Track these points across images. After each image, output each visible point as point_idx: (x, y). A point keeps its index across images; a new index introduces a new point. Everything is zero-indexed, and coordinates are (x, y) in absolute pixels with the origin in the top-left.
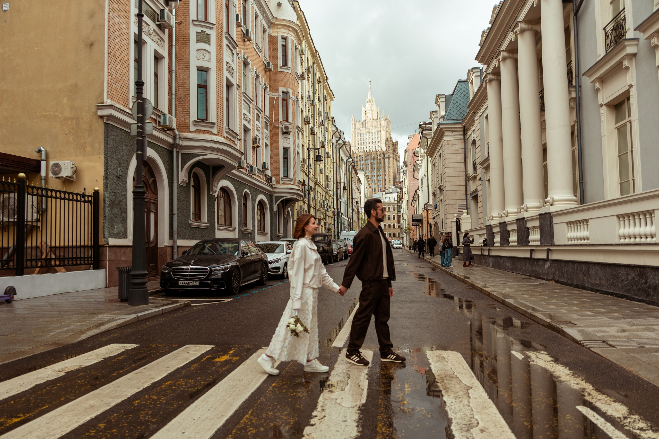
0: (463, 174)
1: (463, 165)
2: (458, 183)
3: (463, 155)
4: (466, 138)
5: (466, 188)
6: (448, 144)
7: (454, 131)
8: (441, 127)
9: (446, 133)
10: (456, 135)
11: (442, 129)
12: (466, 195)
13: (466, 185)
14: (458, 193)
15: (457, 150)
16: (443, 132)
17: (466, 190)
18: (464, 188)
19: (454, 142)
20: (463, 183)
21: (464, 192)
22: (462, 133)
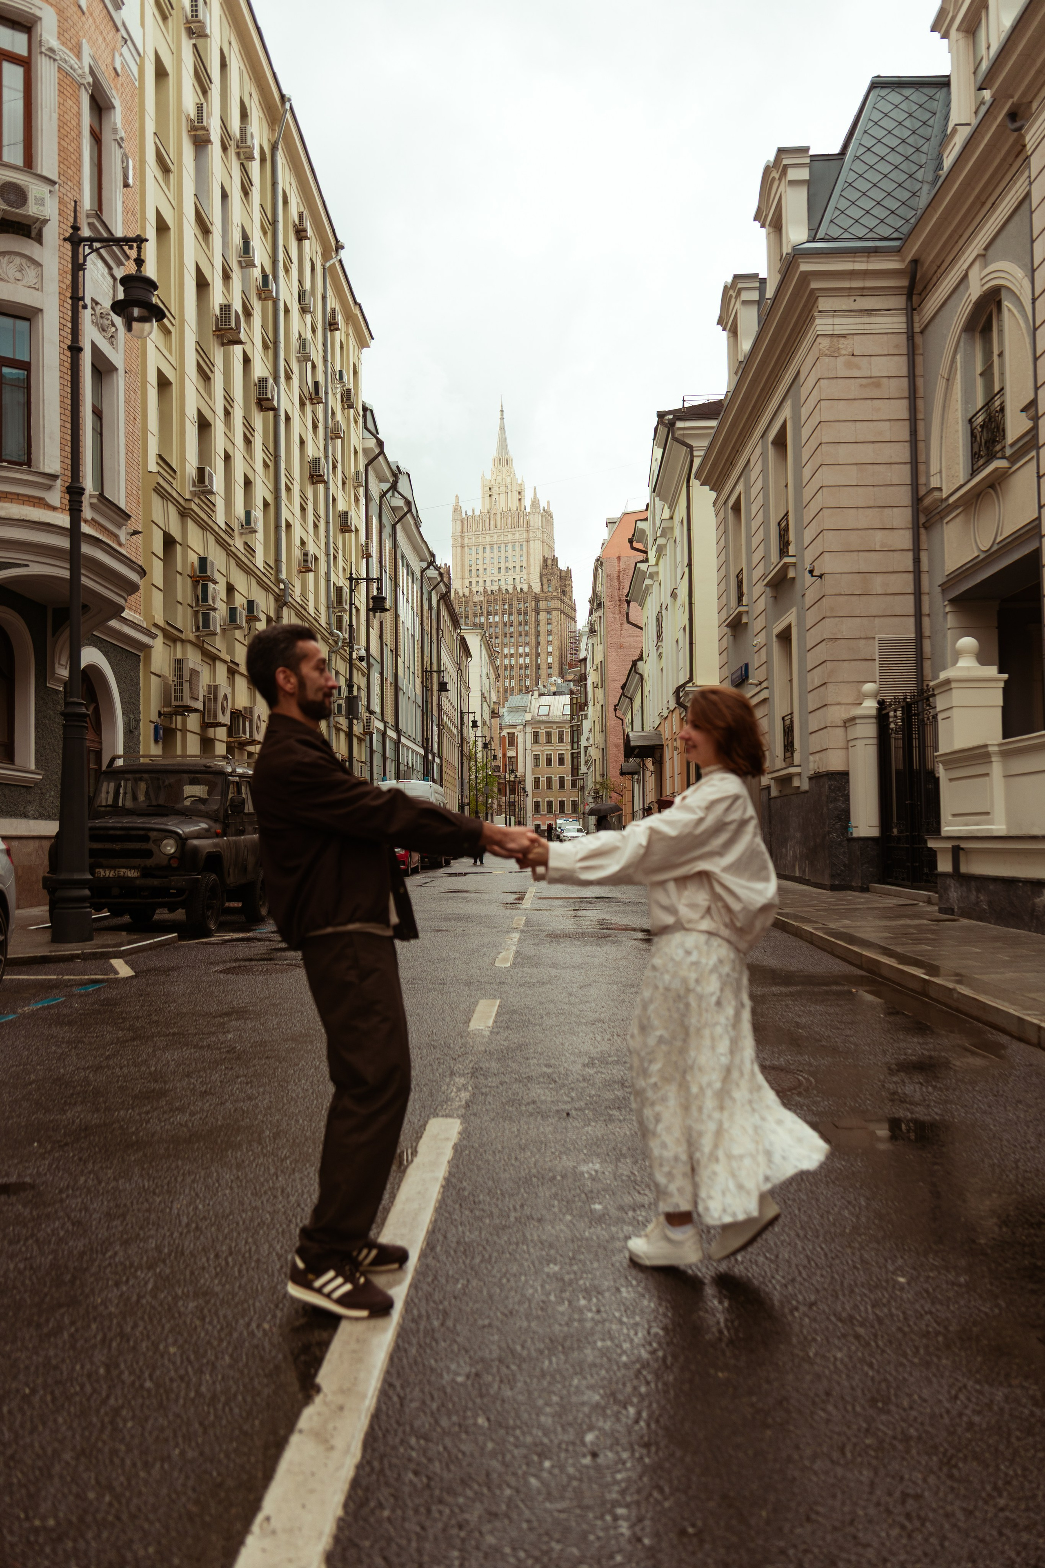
0: (904, 496)
1: (903, 453)
2: (879, 539)
3: (901, 409)
4: (917, 328)
5: (917, 561)
6: (835, 354)
7: (863, 292)
8: (805, 267)
9: (824, 304)
10: (869, 312)
11: (806, 277)
12: (918, 594)
13: (917, 550)
14: (878, 584)
15: (875, 381)
16: (813, 298)
17: (917, 572)
18: (907, 562)
19: (859, 345)
20: (905, 539)
21: (906, 583)
22: (899, 302)
